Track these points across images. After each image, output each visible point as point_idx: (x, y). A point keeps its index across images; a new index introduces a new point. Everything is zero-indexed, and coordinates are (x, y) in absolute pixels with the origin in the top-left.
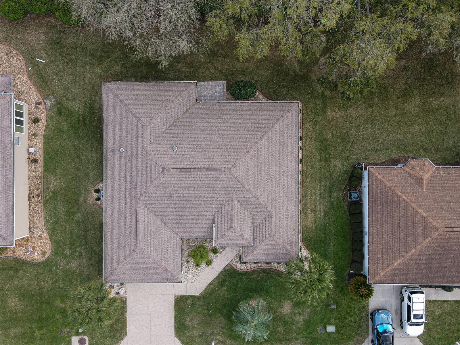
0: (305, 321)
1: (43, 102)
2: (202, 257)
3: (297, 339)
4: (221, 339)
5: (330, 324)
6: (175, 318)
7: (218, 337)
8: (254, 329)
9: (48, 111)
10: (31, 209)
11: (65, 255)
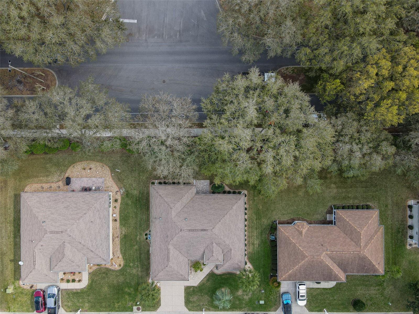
0: (249, 298)
1: (119, 191)
2: (198, 268)
3: (245, 307)
4: (208, 308)
5: (261, 300)
6: (185, 297)
7: (206, 307)
8: (223, 303)
9: (121, 195)
10: (114, 243)
11: (130, 266)
